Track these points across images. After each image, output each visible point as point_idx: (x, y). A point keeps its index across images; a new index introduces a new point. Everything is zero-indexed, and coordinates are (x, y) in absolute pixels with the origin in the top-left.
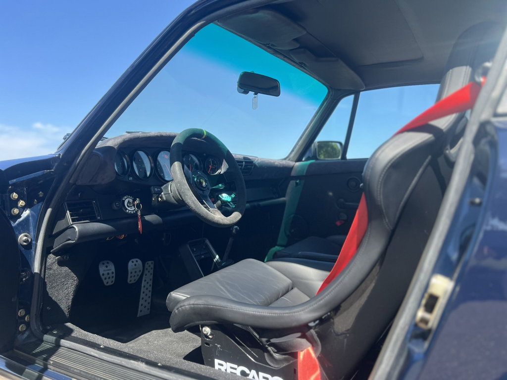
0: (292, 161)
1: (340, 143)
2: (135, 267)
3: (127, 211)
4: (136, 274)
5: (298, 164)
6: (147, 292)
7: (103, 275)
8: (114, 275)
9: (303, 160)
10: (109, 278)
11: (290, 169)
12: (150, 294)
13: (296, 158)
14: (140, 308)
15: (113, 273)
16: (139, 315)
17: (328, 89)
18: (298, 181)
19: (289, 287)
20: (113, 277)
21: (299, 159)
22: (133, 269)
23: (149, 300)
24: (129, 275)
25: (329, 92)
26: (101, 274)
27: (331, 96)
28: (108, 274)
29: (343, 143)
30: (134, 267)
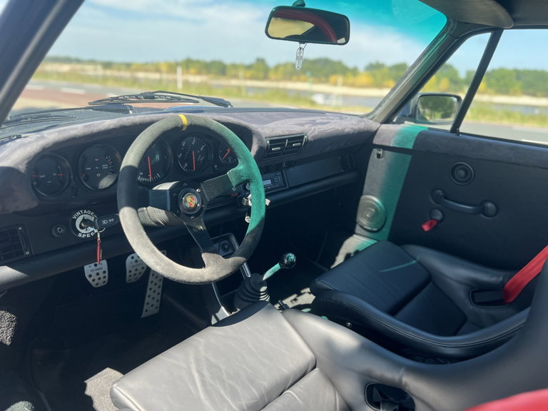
0: (376, 121)
1: (459, 98)
2: (136, 264)
3: (80, 235)
4: (137, 272)
5: (384, 127)
6: (156, 288)
7: (90, 276)
8: (107, 274)
9: (395, 120)
10: (99, 279)
11: (372, 134)
12: (159, 290)
13: (382, 118)
14: (146, 307)
15: (104, 272)
16: (144, 314)
17: (448, 18)
18: (381, 152)
19: (308, 366)
20: (105, 277)
21: (388, 120)
22: (133, 267)
23: (159, 297)
24: (128, 274)
25: (448, 24)
26: (87, 276)
27: (451, 30)
28: (98, 274)
29: (463, 97)
30: (134, 263)
